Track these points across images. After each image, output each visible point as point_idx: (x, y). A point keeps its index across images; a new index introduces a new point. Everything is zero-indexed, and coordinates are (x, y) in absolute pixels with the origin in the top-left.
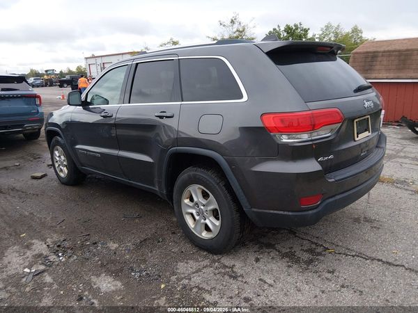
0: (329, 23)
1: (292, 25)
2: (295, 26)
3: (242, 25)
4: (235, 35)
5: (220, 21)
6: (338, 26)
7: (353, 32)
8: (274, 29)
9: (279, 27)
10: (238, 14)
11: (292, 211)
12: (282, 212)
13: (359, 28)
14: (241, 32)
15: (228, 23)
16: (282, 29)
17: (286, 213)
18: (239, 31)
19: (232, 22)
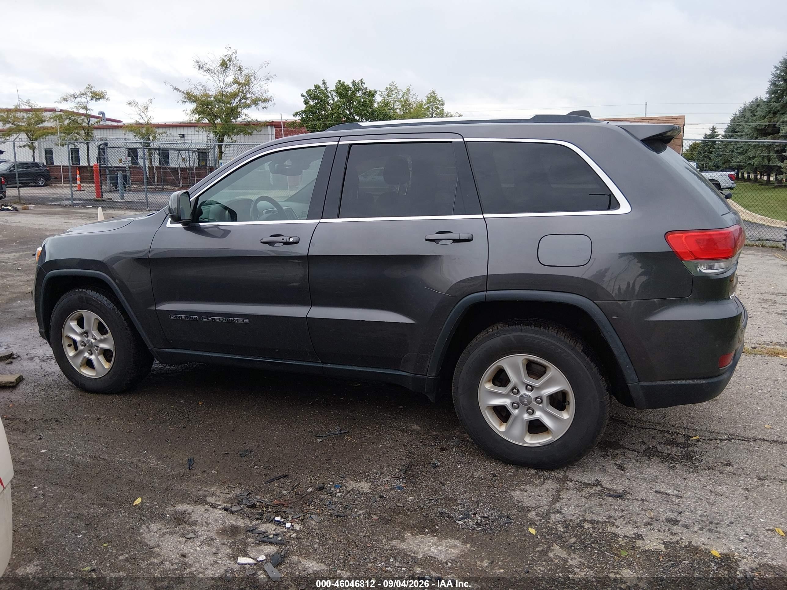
0: (393, 84)
1: (348, 82)
2: (354, 84)
3: (245, 72)
4: (230, 90)
5: (197, 62)
6: (408, 89)
7: (429, 101)
8: (317, 87)
9: (324, 83)
10: (236, 52)
11: (704, 378)
12: (690, 382)
13: (439, 97)
14: (244, 85)
15: (215, 65)
16: (332, 87)
17: (696, 382)
18: (239, 84)
19: (224, 65)
